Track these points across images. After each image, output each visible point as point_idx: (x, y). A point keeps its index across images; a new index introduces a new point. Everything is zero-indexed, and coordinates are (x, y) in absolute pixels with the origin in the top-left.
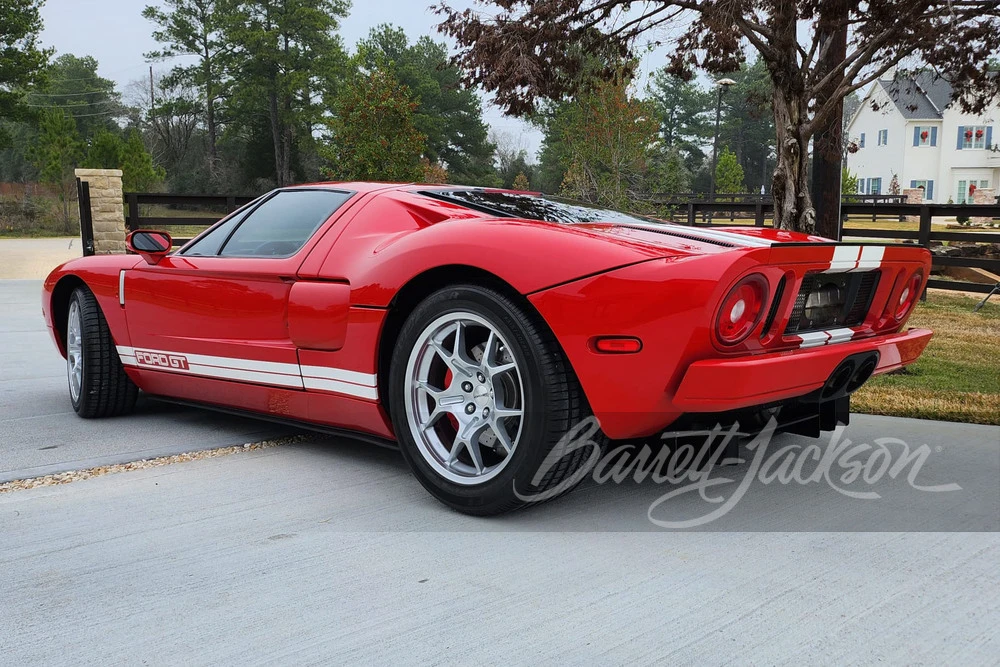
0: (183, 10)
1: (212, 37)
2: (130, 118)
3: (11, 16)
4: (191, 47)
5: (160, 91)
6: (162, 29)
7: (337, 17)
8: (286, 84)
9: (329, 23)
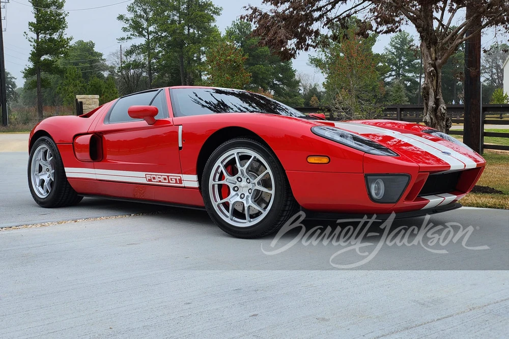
0: (137, 16)
1: (151, 29)
2: (110, 72)
3: (52, 22)
4: (141, 34)
5: (125, 57)
6: (127, 26)
7: (215, 16)
8: (188, 52)
9: (211, 19)
